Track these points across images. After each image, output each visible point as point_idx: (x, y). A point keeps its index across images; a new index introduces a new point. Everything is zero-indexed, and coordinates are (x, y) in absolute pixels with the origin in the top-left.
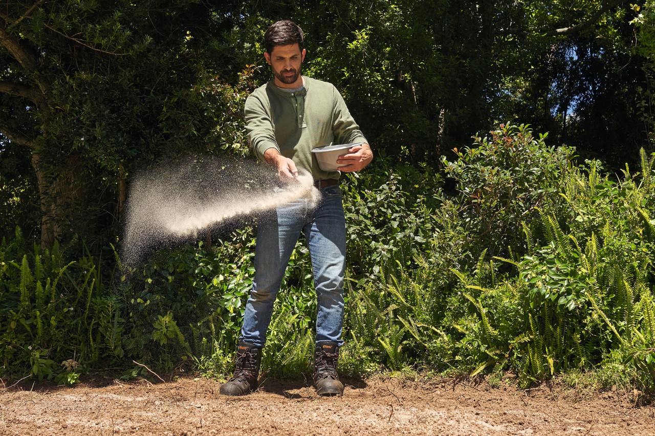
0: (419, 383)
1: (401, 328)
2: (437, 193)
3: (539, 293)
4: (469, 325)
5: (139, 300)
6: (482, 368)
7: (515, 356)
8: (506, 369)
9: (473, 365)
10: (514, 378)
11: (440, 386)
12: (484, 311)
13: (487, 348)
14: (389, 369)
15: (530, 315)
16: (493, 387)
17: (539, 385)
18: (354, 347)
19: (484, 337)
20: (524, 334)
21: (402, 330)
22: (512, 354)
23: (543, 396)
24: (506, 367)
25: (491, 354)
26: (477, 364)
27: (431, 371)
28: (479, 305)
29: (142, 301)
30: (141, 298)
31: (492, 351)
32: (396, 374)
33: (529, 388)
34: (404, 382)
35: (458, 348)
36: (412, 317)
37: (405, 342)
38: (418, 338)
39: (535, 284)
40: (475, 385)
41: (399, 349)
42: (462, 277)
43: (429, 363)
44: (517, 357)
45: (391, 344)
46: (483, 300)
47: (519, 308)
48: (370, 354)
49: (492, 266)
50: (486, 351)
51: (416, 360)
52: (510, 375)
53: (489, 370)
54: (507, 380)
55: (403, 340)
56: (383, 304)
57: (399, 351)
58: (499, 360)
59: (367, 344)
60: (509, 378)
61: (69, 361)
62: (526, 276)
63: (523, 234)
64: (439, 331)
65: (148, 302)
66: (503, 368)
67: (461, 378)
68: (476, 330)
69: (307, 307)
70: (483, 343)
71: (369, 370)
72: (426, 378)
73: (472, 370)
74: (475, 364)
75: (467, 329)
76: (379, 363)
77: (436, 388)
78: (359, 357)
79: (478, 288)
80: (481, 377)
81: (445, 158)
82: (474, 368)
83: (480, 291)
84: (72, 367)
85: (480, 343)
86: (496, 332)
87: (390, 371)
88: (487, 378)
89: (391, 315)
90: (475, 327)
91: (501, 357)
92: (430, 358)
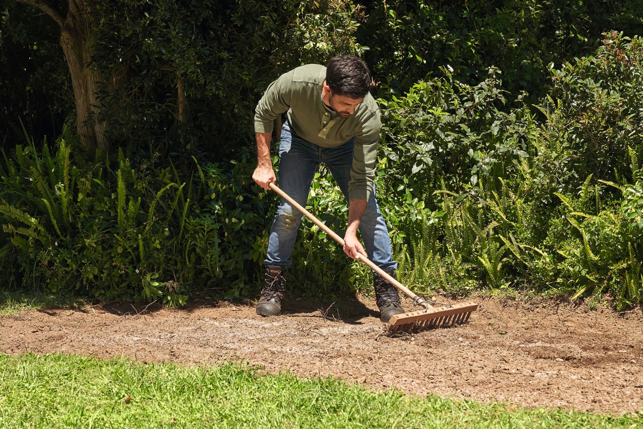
0: (520, 302)
1: (501, 246)
2: (542, 103)
3: (637, 226)
4: (571, 250)
5: (234, 220)
6: (582, 291)
7: (614, 280)
8: (604, 292)
9: (574, 288)
10: (612, 301)
11: (541, 306)
12: (587, 237)
13: (588, 273)
14: (489, 286)
15: (629, 243)
16: (592, 309)
17: (633, 308)
18: (452, 263)
19: (585, 262)
20: (622, 261)
21: (502, 248)
22: (611, 279)
23: (636, 319)
24: (605, 290)
25: (591, 278)
26: (578, 287)
27: (532, 290)
28: (582, 230)
29: (237, 221)
30: (235, 217)
31: (592, 275)
32: (496, 292)
33: (624, 310)
34: (505, 302)
35: (560, 269)
36: (513, 234)
37: (505, 259)
38: (519, 257)
39: (634, 219)
40: (574, 307)
41: (500, 266)
42: (566, 200)
43: (529, 282)
44: (616, 281)
45: (490, 261)
46: (586, 227)
47: (619, 236)
48: (468, 271)
49: (597, 190)
50: (587, 275)
51: (516, 279)
52: (608, 298)
53: (588, 293)
54: (605, 302)
55: (503, 257)
56: (482, 220)
57: (498, 269)
58: (598, 283)
59: (465, 260)
60: (607, 300)
61: (170, 282)
62: (626, 211)
63: (629, 157)
64: (541, 252)
65: (243, 222)
66: (602, 291)
67: (562, 299)
68: (579, 255)
69: (401, 221)
70: (584, 267)
71: (467, 288)
72: (527, 297)
73: (572, 293)
74: (576, 287)
75: (569, 254)
76: (476, 279)
77: (537, 307)
78: (457, 274)
79: (582, 214)
80: (581, 299)
81: (553, 66)
82: (575, 291)
83: (583, 218)
84: (173, 287)
85: (581, 268)
86: (597, 258)
87: (490, 289)
88: (587, 300)
89: (492, 232)
90: (577, 252)
91: (601, 281)
92: (532, 277)
